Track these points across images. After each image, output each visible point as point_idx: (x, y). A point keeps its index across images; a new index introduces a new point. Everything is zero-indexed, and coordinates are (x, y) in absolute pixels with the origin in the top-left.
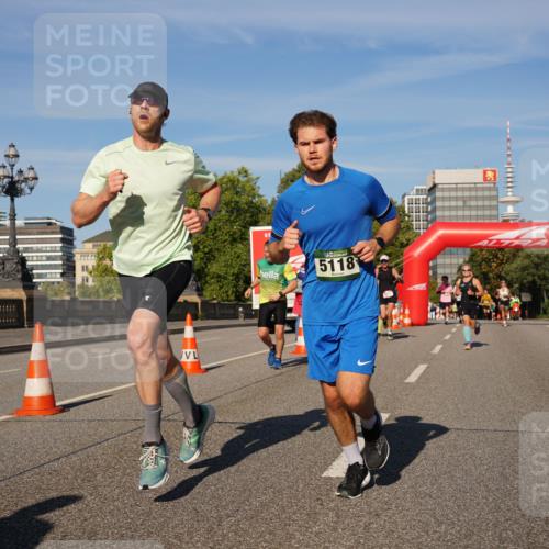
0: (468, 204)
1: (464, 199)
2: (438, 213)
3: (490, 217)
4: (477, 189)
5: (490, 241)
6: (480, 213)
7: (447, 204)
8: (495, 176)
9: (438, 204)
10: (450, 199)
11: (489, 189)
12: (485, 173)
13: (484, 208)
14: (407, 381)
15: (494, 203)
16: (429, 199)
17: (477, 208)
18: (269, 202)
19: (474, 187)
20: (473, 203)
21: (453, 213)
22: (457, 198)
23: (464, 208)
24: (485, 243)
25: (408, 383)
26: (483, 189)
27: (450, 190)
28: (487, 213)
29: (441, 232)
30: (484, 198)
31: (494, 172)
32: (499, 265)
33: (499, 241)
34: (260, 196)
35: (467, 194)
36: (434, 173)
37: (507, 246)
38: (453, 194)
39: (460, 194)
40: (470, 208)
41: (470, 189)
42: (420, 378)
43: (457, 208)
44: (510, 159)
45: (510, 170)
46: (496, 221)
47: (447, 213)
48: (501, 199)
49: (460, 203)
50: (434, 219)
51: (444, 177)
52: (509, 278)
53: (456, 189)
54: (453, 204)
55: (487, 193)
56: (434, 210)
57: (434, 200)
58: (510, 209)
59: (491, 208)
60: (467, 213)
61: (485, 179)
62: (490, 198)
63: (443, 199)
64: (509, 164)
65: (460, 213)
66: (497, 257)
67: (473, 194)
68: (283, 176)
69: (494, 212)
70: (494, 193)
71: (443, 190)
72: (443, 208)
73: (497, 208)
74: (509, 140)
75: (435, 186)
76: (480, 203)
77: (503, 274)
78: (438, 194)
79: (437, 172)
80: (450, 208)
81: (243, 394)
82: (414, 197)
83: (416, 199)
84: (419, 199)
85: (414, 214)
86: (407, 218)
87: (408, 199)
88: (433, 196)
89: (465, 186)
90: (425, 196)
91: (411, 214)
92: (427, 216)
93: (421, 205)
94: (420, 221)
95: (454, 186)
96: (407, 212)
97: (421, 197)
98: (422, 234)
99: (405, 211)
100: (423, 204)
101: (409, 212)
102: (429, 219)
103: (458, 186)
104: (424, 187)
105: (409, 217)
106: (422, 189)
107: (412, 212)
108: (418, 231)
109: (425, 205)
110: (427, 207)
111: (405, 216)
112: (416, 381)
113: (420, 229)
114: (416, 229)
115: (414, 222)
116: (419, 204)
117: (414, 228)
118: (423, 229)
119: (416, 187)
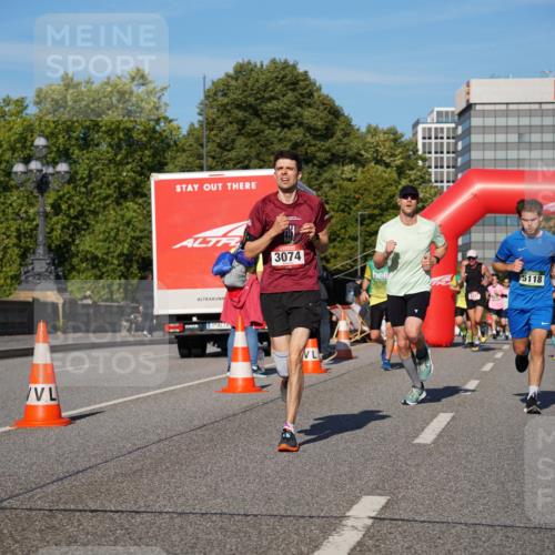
0: (526, 138)
1: (519, 130)
2: (475, 155)
4: (542, 113)
6: (548, 154)
7: (490, 138)
9: (475, 138)
10: (495, 129)
14: (417, 441)
16: (460, 130)
17: (542, 145)
18: (184, 131)
19: (539, 109)
20: (536, 138)
21: (501, 154)
22: (507, 129)
23: (519, 145)
25: (419, 445)
26: (553, 113)
27: (495, 114)
29: (478, 187)
34: (168, 121)
35: (525, 121)
36: (468, 85)
38: (501, 121)
39: (513, 121)
40: (530, 145)
41: (530, 113)
42: (440, 435)
43: (506, 146)
47: (489, 155)
49: (513, 138)
50: (467, 164)
51: (485, 91)
53: (507, 113)
54: (501, 138)
56: (467, 149)
57: (467, 132)
60: (525, 154)
63: (484, 129)
65: (513, 154)
67: (536, 121)
71: (484, 114)
72: (483, 146)
75: (469, 107)
76: (548, 138)
78: (475, 121)
79: (474, 82)
80: (496, 146)
82: (433, 126)
83: (436, 129)
84: (442, 129)
85: (433, 155)
86: (420, 163)
87: (424, 129)
88: (466, 125)
89: (521, 107)
90: (453, 125)
91: (428, 155)
92: (455, 160)
93: (445, 141)
94: (442, 167)
95: (504, 107)
96: (420, 152)
97: (445, 126)
98: (445, 190)
99: (417, 151)
100: (448, 138)
101: (424, 152)
102: (459, 164)
103: (511, 107)
104: (452, 109)
105: (424, 160)
106: (447, 113)
107: (430, 153)
108: (439, 184)
109: (452, 141)
110: (456, 144)
111: (417, 159)
112: (434, 443)
113: (442, 182)
114: (436, 182)
115: (433, 170)
116: (442, 138)
117: (433, 180)
118: (448, 182)
119: (436, 109)
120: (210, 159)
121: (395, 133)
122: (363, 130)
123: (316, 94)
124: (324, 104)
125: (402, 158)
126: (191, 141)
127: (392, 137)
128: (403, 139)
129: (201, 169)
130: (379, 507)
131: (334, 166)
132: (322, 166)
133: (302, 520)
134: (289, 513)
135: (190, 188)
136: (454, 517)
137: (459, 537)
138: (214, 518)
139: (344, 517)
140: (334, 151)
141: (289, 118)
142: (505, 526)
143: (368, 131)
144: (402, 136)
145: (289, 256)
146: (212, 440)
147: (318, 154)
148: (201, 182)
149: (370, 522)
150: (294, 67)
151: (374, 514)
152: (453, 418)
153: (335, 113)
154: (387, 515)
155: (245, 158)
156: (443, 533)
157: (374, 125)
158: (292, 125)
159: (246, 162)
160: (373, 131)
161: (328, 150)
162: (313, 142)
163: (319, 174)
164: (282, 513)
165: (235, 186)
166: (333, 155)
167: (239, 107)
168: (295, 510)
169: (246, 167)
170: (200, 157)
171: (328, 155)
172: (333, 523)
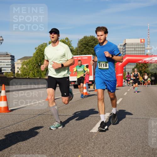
0: (136, 49)
1: (134, 48)
2: (127, 52)
3: (142, 53)
4: (138, 45)
5: (142, 61)
6: (139, 52)
7: (129, 49)
8: (144, 41)
9: (127, 49)
10: (130, 48)
11: (142, 45)
12: (141, 40)
13: (140, 51)
15: (144, 49)
16: (124, 48)
17: (138, 51)
18: (75, 48)
19: (138, 44)
20: (137, 49)
21: (131, 52)
22: (132, 48)
23: (134, 51)
24: (141, 61)
26: (140, 45)
27: (130, 45)
28: (141, 52)
29: (127, 58)
30: (140, 48)
31: (144, 40)
32: (145, 68)
33: (145, 61)
34: (72, 46)
35: (135, 46)
36: (125, 40)
37: (148, 62)
38: (131, 46)
39: (133, 46)
40: (136, 51)
41: (136, 45)
42: (120, 102)
43: (132, 51)
44: (149, 36)
45: (149, 39)
46: (144, 55)
47: (129, 52)
48: (146, 48)
49: (133, 49)
50: (125, 54)
51: (128, 41)
52: (148, 72)
53: (132, 45)
54: (131, 49)
55: (141, 46)
56: (125, 51)
57: (125, 48)
58: (149, 51)
59: (143, 51)
60: (135, 52)
61: (141, 42)
62: (143, 48)
63: (128, 48)
64: (149, 37)
65: (133, 52)
66: (144, 66)
67: (137, 46)
68: (79, 40)
69: (144, 52)
70: (144, 46)
71: (128, 45)
72: (128, 51)
73: (144, 51)
74: (149, 30)
75: (125, 44)
76: (139, 49)
77: (146, 71)
78: (127, 46)
79: (126, 39)
80: (130, 51)
81: (66, 107)
90: (122, 47)
92: (123, 53)
93: (121, 50)
104: (122, 44)
112: (119, 103)
119: (120, 44)
120: (79, 53)
126: (76, 50)
129: (78, 55)
135: (76, 58)
141: (93, 46)
148: (78, 57)
150: (94, 37)
151: (108, 116)
152: (123, 99)
155: (86, 53)
165: (84, 58)
167: (84, 44)
169: (86, 55)
170: (77, 53)
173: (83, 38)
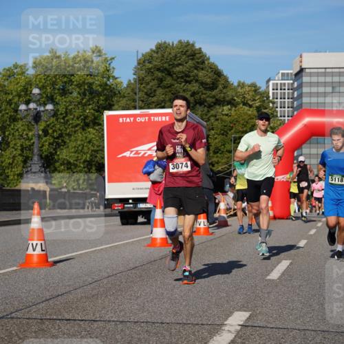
1: (333, 85)
2: (305, 100)
7: (314, 90)
9: (305, 90)
10: (318, 84)
14: (268, 278)
16: (296, 85)
18: (125, 85)
21: (321, 100)
22: (325, 84)
25: (270, 280)
27: (318, 74)
29: (307, 120)
34: (115, 78)
35: (336, 79)
36: (301, 57)
38: (322, 79)
39: (329, 79)
41: (340, 74)
42: (283, 274)
43: (325, 94)
47: (314, 100)
49: (329, 89)
50: (300, 106)
51: (311, 61)
53: (325, 74)
54: (321, 89)
56: (300, 96)
57: (300, 86)
63: (311, 84)
71: (311, 75)
72: (310, 94)
75: (302, 70)
78: (305, 79)
79: (304, 55)
80: (318, 94)
82: (279, 82)
83: (281, 84)
84: (285, 84)
85: (279, 100)
86: (271, 105)
87: (273, 84)
88: (300, 81)
89: (334, 70)
90: (292, 82)
91: (276, 100)
92: (293, 103)
93: (286, 91)
94: (284, 107)
95: (323, 70)
96: (271, 98)
97: (286, 82)
98: (286, 121)
99: (269, 97)
100: (288, 89)
101: (273, 98)
102: (295, 106)
103: (328, 70)
104: (292, 72)
105: (273, 103)
106: (288, 74)
107: (277, 98)
108: (282, 118)
109: (291, 91)
110: (293, 93)
111: (269, 102)
112: (279, 279)
113: (284, 116)
114: (281, 116)
115: (279, 109)
116: (284, 89)
117: (279, 115)
118: (288, 116)
119: (281, 72)
120: (141, 102)
121: (255, 86)
122: (236, 84)
123: (206, 62)
124: (211, 68)
125: (260, 102)
126: (129, 90)
127: (253, 89)
128: (260, 90)
129: (135, 108)
130: (244, 319)
131: (218, 107)
132: (210, 107)
133: (197, 327)
134: (189, 322)
135: (128, 120)
136: (291, 325)
137: (294, 338)
138: (143, 325)
139: (223, 325)
140: (217, 97)
141: (189, 77)
142: (323, 331)
143: (239, 85)
144: (260, 88)
145: (180, 165)
146: (141, 276)
147: (208, 99)
148: (135, 116)
149: (239, 328)
150: (193, 45)
151: (241, 323)
152: (291, 264)
153: (218, 74)
154: (250, 324)
155: (162, 101)
156: (284, 335)
157: (242, 81)
158: (191, 81)
159: (163, 104)
160: (241, 85)
161: (214, 97)
162: (204, 92)
163: (208, 111)
164: (185, 321)
165: (156, 119)
166: (217, 100)
167: (158, 70)
168: (192, 320)
170: (134, 101)
171: (214, 100)
172: (216, 328)
173: (154, 48)
